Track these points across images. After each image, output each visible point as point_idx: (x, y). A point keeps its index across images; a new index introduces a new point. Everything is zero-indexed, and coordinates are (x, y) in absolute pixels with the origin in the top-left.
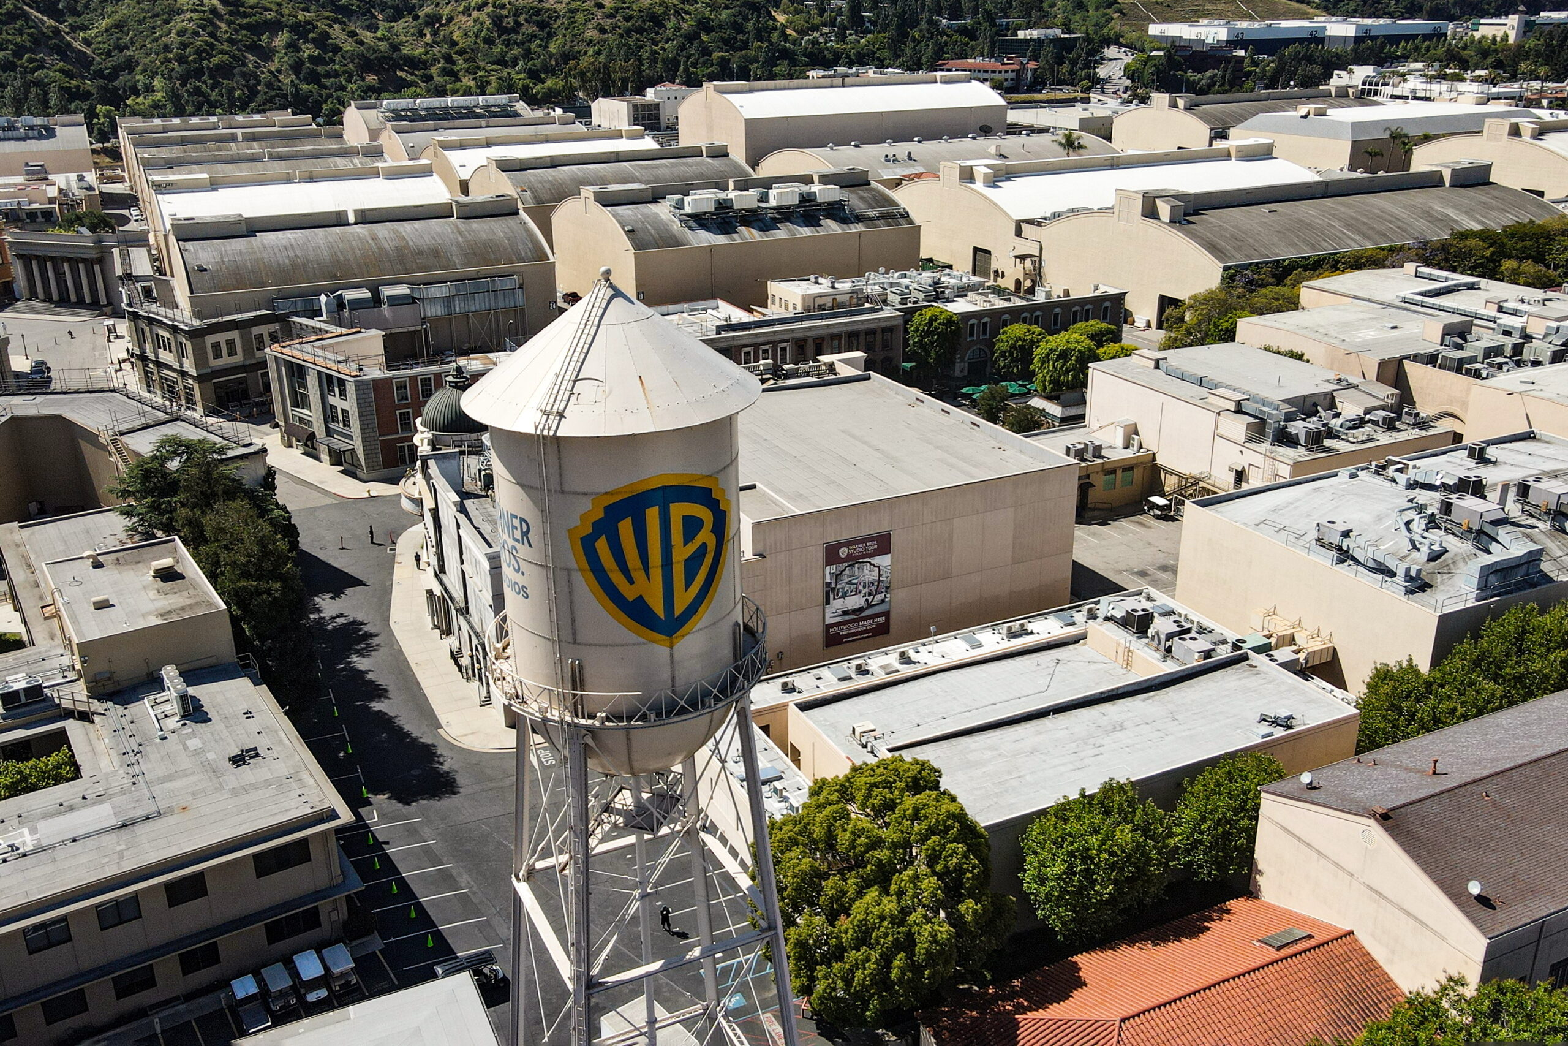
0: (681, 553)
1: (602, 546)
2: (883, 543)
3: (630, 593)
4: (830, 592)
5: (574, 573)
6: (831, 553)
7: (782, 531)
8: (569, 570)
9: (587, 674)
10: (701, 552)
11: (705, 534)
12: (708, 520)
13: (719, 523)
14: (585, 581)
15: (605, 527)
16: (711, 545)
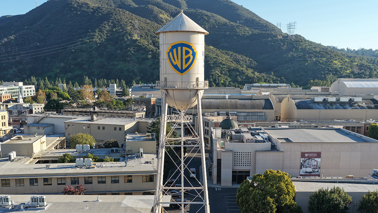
0: (185, 57)
1: (171, 54)
2: (319, 155)
3: (175, 63)
4: (302, 166)
5: (166, 60)
6: (303, 155)
7: (289, 145)
8: (166, 59)
9: (167, 80)
10: (189, 58)
11: (190, 55)
12: (191, 52)
13: (194, 54)
14: (168, 61)
15: (171, 50)
16: (192, 57)
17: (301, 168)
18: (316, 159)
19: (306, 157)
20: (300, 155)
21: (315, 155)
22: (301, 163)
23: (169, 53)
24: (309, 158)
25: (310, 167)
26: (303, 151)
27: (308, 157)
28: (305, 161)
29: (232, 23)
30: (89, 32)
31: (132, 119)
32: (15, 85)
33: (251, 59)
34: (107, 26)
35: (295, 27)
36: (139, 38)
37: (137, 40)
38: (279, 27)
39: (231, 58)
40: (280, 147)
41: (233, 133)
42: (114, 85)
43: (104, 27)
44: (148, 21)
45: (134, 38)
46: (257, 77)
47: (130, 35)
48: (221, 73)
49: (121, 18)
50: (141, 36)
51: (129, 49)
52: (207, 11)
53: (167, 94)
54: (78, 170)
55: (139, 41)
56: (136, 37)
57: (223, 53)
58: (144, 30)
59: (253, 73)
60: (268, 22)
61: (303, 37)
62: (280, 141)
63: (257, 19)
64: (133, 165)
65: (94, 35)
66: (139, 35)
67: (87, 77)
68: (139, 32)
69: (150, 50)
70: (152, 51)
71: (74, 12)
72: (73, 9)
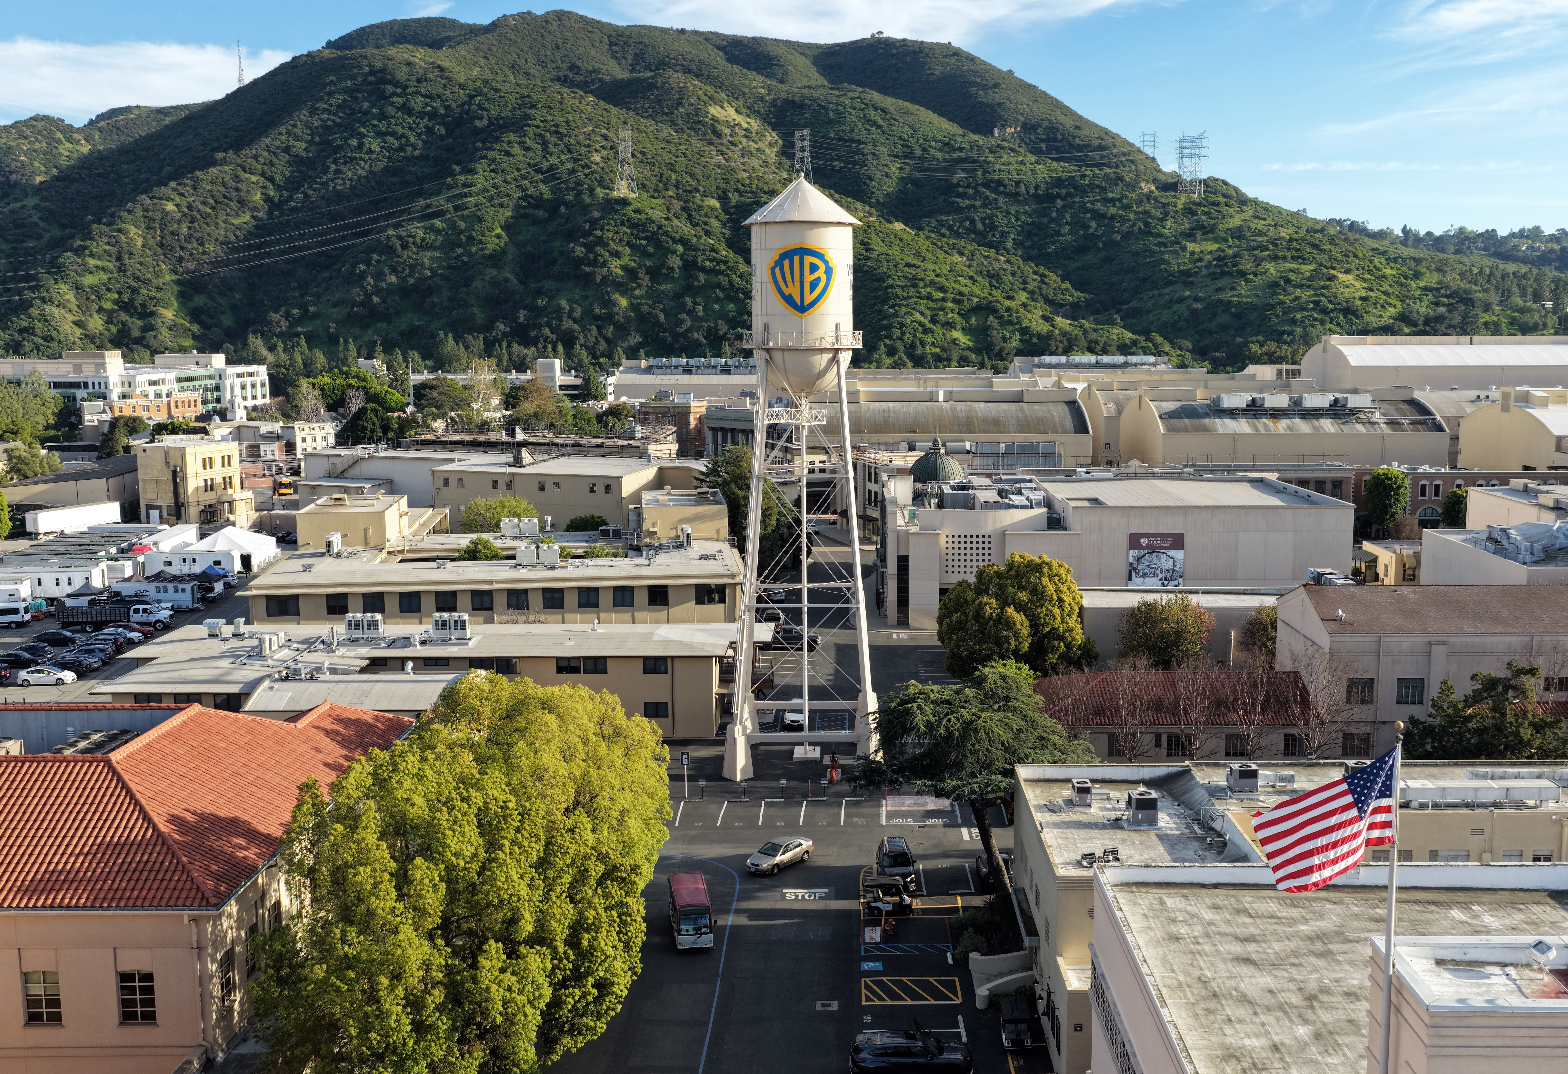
0: (808, 278)
1: (777, 270)
2: (1178, 541)
3: (787, 292)
4: (1132, 571)
5: (767, 283)
6: (1134, 541)
7: (1095, 516)
9: (769, 329)
10: (818, 280)
11: (821, 273)
12: (822, 267)
13: (829, 271)
14: (771, 287)
15: (779, 263)
16: (824, 278)
17: (1130, 578)
18: (1172, 553)
19: (1143, 548)
20: (1125, 541)
21: (1169, 541)
22: (1131, 564)
23: (773, 270)
24: (1152, 550)
25: (1155, 575)
26: (1135, 530)
27: (1148, 546)
28: (1139, 559)
29: (976, 137)
30: (452, 174)
31: (643, 461)
32: (198, 362)
33: (1042, 269)
34: (517, 150)
35: (1204, 152)
36: (634, 196)
37: (624, 202)
38: (1149, 151)
39: (969, 266)
40: (1073, 520)
41: (947, 490)
42: (553, 365)
43: (508, 154)
44: (667, 131)
45: (615, 194)
46: (1064, 334)
47: (601, 182)
48: (933, 321)
49: (567, 122)
50: (643, 187)
51: (599, 233)
52: (884, 90)
54: (523, 573)
55: (636, 205)
56: (623, 190)
57: (941, 248)
58: (653, 164)
59: (1045, 318)
60: (1107, 132)
61: (1236, 189)
62: (1073, 504)
63: (1068, 123)
64: (669, 562)
65: (471, 185)
66: (633, 184)
67: (450, 336)
68: (634, 173)
69: (677, 236)
70: (683, 241)
71: (395, 99)
72: (390, 89)
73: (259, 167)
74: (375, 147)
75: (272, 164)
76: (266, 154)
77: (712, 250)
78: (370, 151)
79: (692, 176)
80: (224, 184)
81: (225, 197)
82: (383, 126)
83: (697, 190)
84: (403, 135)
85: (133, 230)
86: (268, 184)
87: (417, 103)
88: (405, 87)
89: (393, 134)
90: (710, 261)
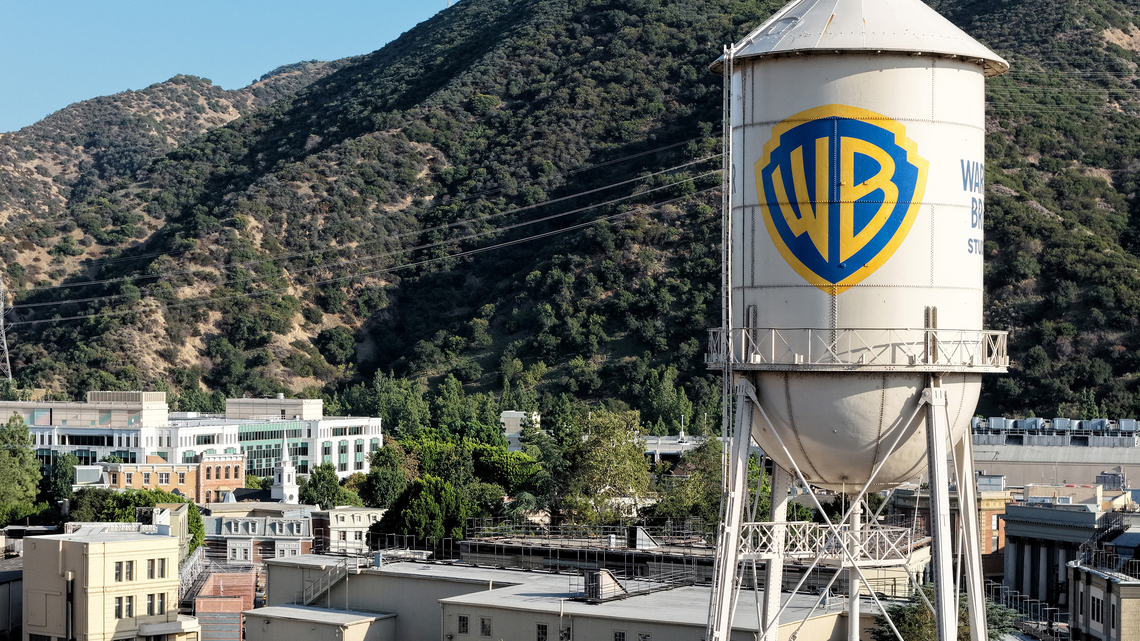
0: (851, 193)
1: (777, 176)
3: (796, 228)
5: (756, 209)
8: (753, 206)
9: (759, 320)
10: (877, 197)
11: (883, 180)
12: (888, 165)
13: (906, 177)
15: (780, 158)
16: (892, 193)
32: (283, 412)
53: (754, 398)
69: (1035, 225)
70: (1044, 233)
71: (627, 30)
72: (621, 15)
73: (430, 131)
74: (593, 98)
75: (449, 127)
76: (442, 113)
77: (1089, 247)
78: (587, 105)
79: (1067, 132)
80: (380, 157)
81: (379, 174)
82: (608, 69)
83: (1073, 155)
84: (634, 82)
85: (253, 222)
86: (441, 156)
87: (660, 34)
88: (642, 12)
89: (618, 80)
90: (1086, 264)
